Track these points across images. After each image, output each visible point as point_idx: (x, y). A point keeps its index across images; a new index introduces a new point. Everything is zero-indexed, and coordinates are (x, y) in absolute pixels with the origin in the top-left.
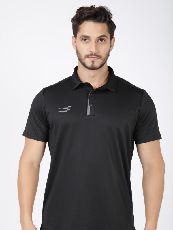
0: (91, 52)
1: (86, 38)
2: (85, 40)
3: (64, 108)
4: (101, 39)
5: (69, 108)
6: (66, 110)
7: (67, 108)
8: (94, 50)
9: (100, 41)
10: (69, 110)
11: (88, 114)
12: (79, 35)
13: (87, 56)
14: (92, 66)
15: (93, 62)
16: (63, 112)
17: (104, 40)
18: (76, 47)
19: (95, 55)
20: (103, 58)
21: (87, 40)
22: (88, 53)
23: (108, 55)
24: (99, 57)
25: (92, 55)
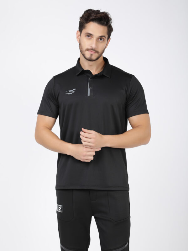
0: (91, 47)
1: (89, 35)
2: (89, 36)
3: (70, 91)
4: (101, 38)
5: (73, 91)
6: (71, 92)
7: (72, 91)
8: (94, 46)
9: (99, 40)
10: (74, 92)
11: (89, 95)
12: (84, 31)
13: (88, 50)
14: (90, 58)
15: (92, 55)
16: (69, 94)
17: (103, 40)
18: (80, 40)
19: (94, 50)
20: (99, 53)
21: (90, 37)
22: (89, 48)
23: (103, 51)
24: (97, 52)
25: (92, 49)
